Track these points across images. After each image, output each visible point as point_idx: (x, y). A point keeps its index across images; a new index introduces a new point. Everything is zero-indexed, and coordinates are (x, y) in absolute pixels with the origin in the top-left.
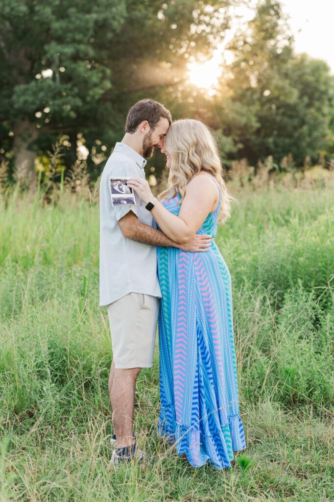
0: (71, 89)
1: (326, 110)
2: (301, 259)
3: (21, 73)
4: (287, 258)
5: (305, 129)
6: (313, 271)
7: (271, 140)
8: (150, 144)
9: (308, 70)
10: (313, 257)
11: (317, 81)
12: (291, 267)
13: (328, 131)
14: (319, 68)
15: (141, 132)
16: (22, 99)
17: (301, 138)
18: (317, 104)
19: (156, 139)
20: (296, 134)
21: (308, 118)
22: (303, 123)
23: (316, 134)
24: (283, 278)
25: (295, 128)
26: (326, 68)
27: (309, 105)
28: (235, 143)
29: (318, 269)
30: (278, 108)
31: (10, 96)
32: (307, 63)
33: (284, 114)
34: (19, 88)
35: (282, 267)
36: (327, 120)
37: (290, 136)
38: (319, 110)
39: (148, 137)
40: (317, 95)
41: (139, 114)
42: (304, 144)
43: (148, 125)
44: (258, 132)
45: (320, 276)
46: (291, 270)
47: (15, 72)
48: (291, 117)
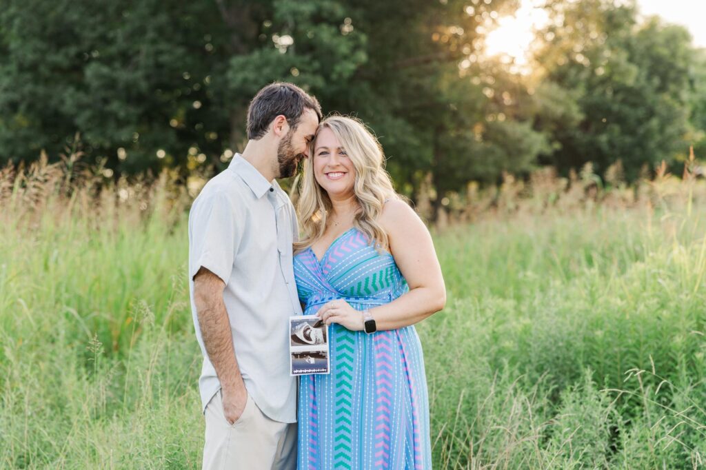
0: (310, 63)
1: (685, 95)
2: (599, 334)
3: (244, 40)
4: (577, 331)
5: (654, 123)
6: (616, 352)
7: (603, 138)
8: (291, 152)
9: (660, 40)
10: (617, 331)
11: (674, 55)
12: (584, 345)
13: (688, 126)
14: (677, 37)
15: (275, 134)
16: (240, 76)
17: (648, 135)
18: (672, 87)
19: (299, 145)
20: (641, 131)
21: (659, 108)
22: (651, 113)
23: (670, 130)
24: (568, 362)
25: (640, 122)
26: (686, 36)
27: (662, 89)
28: (550, 142)
29: (624, 350)
30: (615, 92)
31: (223, 72)
32: (659, 29)
33: (624, 101)
34: (236, 61)
35: (569, 345)
36: (687, 111)
37: (632, 132)
38: (676, 96)
39: (287, 141)
40: (672, 74)
41: (268, 106)
42: (652, 144)
43: (285, 121)
44: (585, 126)
45: (628, 360)
46: (582, 349)
47: (235, 38)
48: (634, 106)
